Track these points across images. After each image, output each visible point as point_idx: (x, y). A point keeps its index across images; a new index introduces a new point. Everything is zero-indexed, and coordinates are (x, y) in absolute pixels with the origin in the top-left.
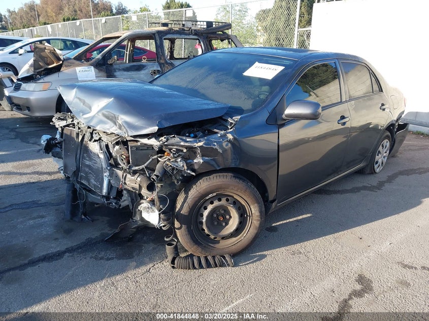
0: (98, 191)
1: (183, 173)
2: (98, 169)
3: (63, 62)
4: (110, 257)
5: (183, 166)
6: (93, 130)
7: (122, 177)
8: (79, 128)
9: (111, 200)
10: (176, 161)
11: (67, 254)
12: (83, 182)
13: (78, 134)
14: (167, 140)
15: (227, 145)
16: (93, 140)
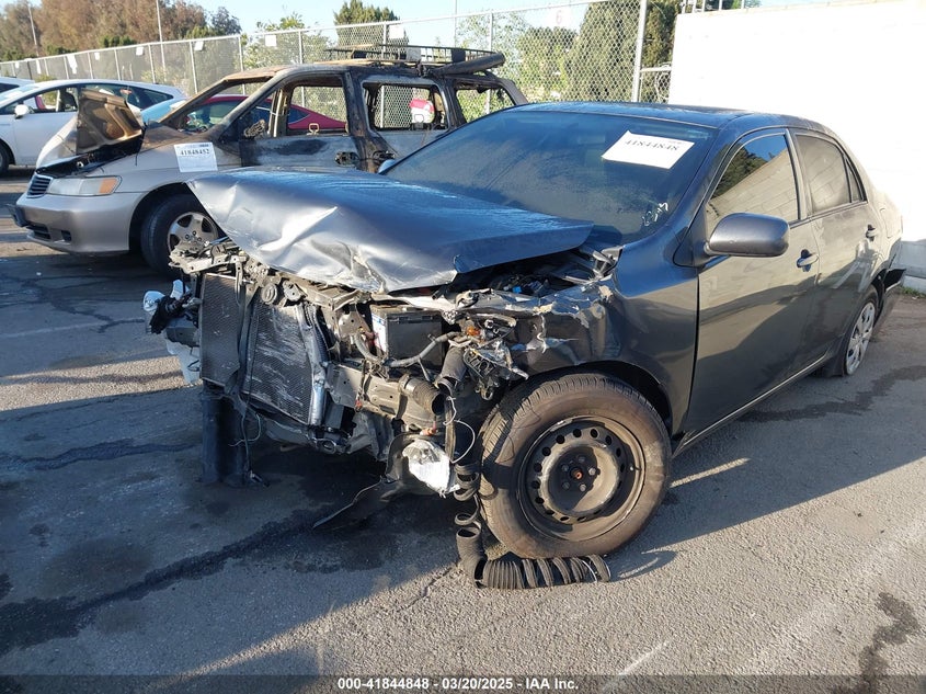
0: (297, 416)
1: (502, 374)
2: (296, 367)
3: (143, 132)
4: (329, 564)
5: (505, 358)
6: (283, 280)
7: (359, 383)
8: (245, 275)
9: (326, 435)
10: (491, 348)
11: (230, 561)
12: (258, 396)
13: (243, 288)
14: (476, 300)
15: (599, 310)
16: (284, 301)
